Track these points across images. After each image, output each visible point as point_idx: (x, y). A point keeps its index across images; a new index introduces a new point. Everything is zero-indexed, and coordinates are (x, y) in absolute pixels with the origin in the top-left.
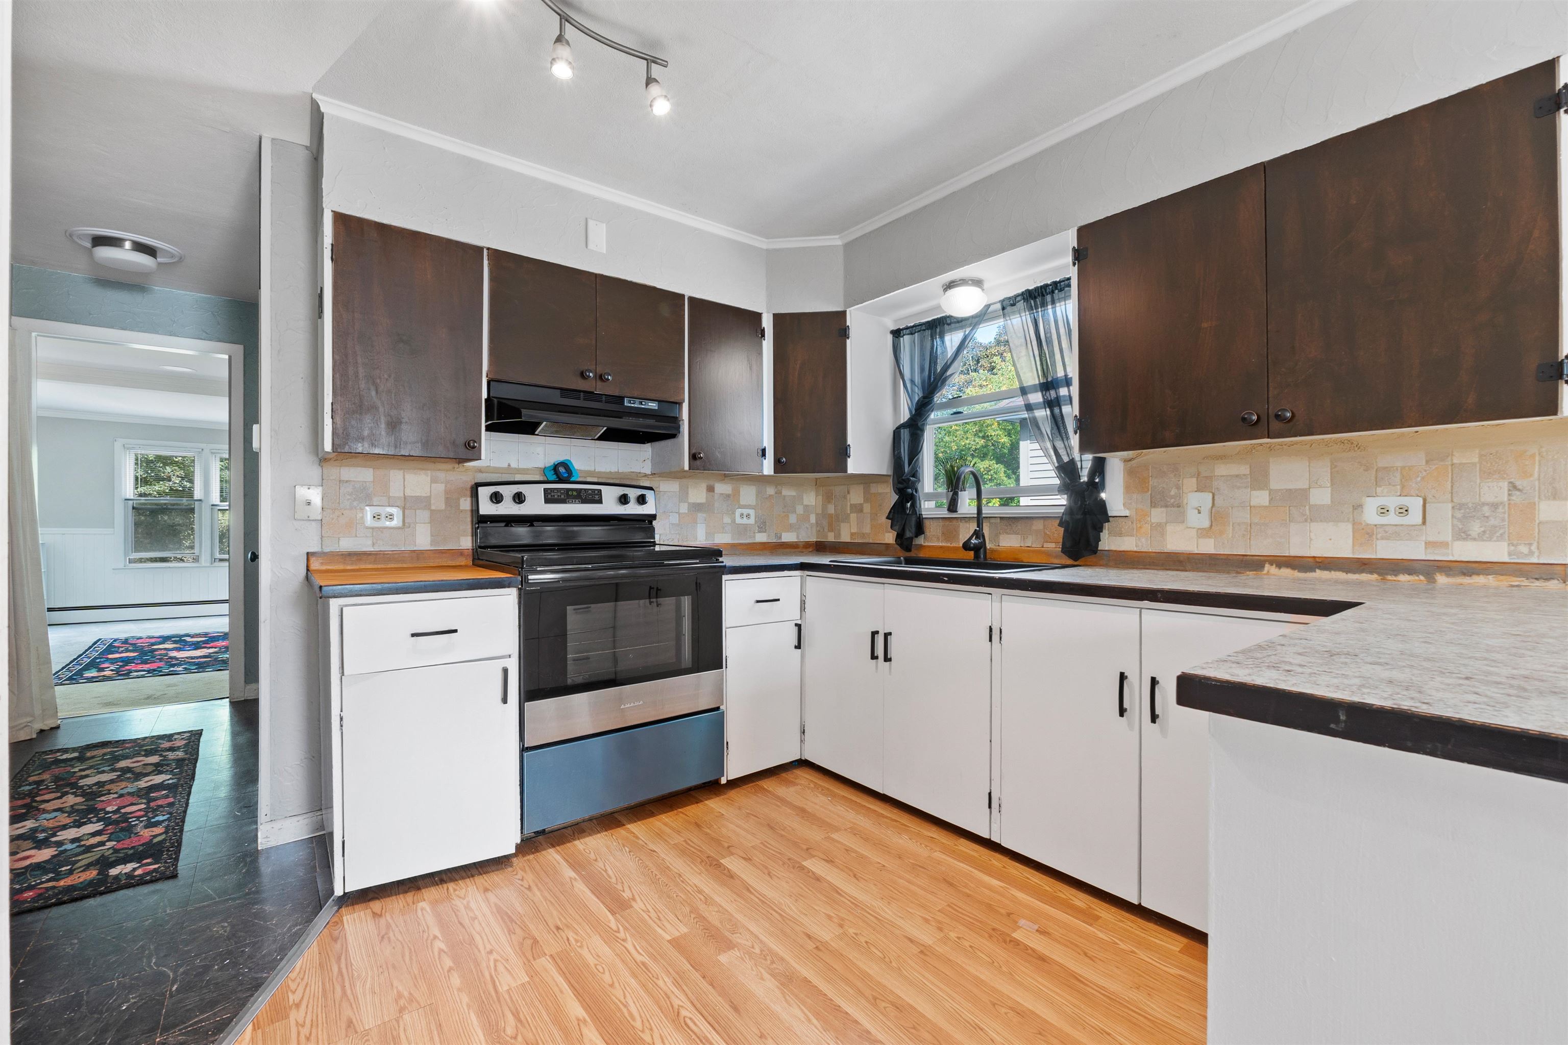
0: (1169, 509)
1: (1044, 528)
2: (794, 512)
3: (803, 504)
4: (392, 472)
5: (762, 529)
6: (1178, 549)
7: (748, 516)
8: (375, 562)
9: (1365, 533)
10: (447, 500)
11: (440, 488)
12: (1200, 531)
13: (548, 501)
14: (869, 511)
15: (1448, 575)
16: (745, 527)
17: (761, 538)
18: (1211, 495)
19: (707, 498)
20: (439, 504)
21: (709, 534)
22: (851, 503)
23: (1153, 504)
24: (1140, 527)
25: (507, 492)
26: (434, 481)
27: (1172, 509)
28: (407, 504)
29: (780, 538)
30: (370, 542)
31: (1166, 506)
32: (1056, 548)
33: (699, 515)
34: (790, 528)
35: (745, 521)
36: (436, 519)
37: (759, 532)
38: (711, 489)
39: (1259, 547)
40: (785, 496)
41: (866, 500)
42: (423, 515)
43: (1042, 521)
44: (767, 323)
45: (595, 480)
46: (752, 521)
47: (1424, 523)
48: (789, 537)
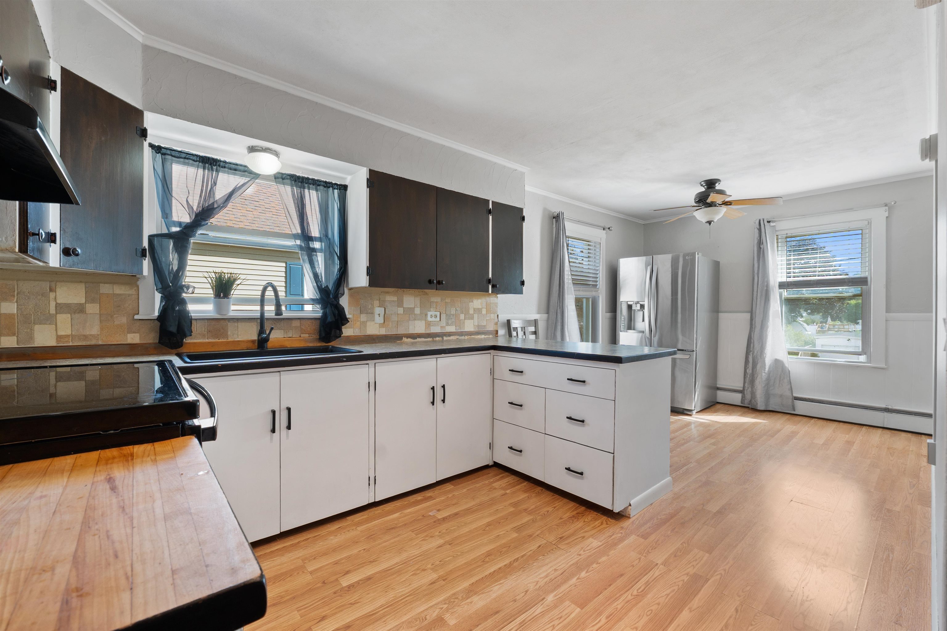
0: (368, 315)
1: (300, 325)
6: (372, 333)
9: (428, 324)
12: (380, 325)
14: (98, 312)
15: (446, 337)
18: (384, 309)
22: (59, 301)
23: (361, 312)
24: (355, 324)
27: (370, 315)
31: (367, 313)
32: (309, 337)
39: (401, 331)
41: (90, 299)
43: (299, 321)
47: (440, 320)
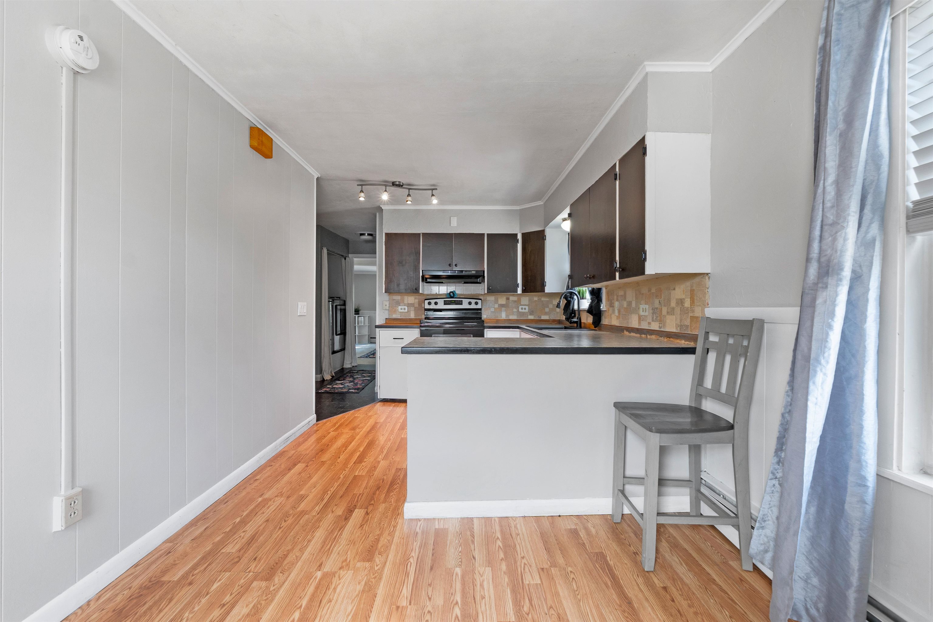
2: (548, 307)
3: (552, 304)
4: (405, 297)
5: (531, 312)
7: (525, 309)
8: (401, 321)
10: (419, 305)
11: (417, 300)
13: (445, 304)
16: (523, 314)
17: (531, 317)
19: (506, 302)
20: (417, 305)
21: (507, 316)
25: (433, 301)
26: (415, 299)
28: (409, 305)
29: (541, 317)
30: (399, 316)
33: (503, 308)
34: (546, 314)
35: (523, 311)
36: (416, 310)
37: (530, 315)
38: (508, 299)
40: (543, 301)
42: (412, 308)
44: (520, 237)
45: (463, 297)
46: (527, 310)
48: (544, 317)
